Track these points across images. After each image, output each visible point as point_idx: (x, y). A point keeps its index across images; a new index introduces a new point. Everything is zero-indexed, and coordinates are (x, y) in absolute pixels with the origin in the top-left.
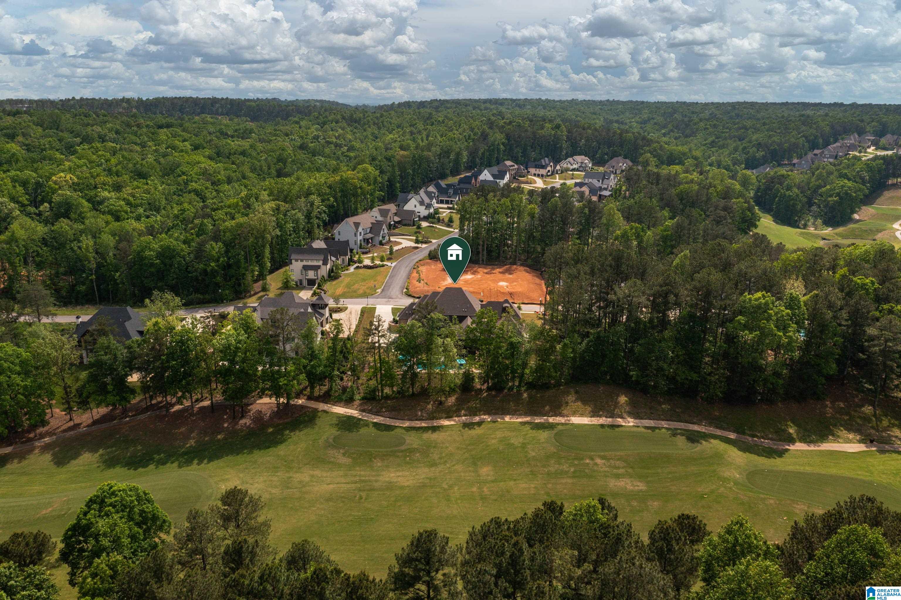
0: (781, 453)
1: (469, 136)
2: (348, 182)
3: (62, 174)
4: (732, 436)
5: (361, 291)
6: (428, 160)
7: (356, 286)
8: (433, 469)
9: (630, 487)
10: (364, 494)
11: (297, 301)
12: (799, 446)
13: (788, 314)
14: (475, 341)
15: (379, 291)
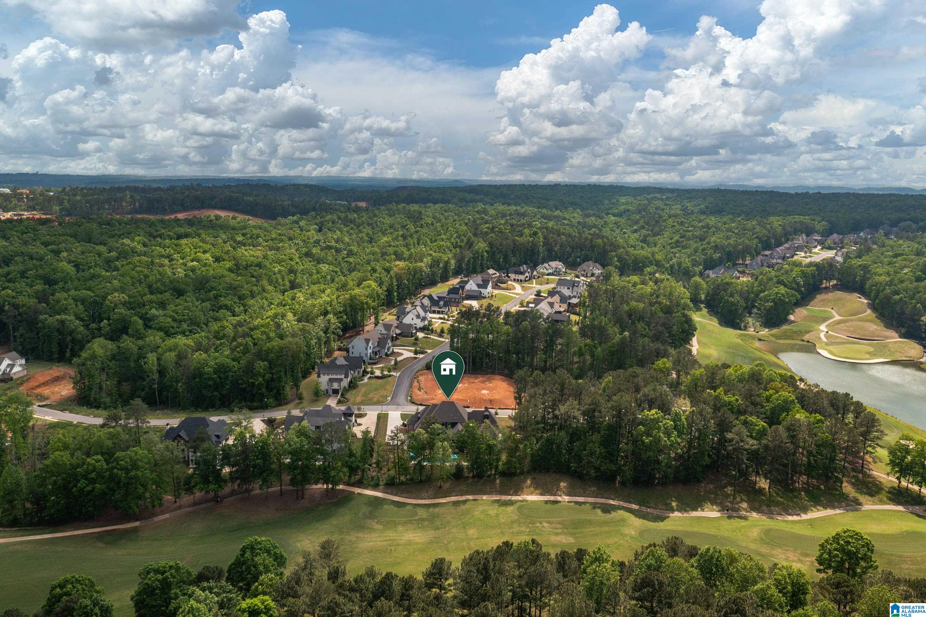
0: (662, 519)
1: (457, 243)
2: (356, 298)
3: (116, 294)
4: (634, 507)
5: (375, 400)
6: (421, 270)
7: (371, 395)
8: (437, 531)
9: (564, 541)
10: (393, 548)
11: (333, 412)
12: (677, 514)
13: (672, 425)
14: (464, 442)
15: (389, 398)
